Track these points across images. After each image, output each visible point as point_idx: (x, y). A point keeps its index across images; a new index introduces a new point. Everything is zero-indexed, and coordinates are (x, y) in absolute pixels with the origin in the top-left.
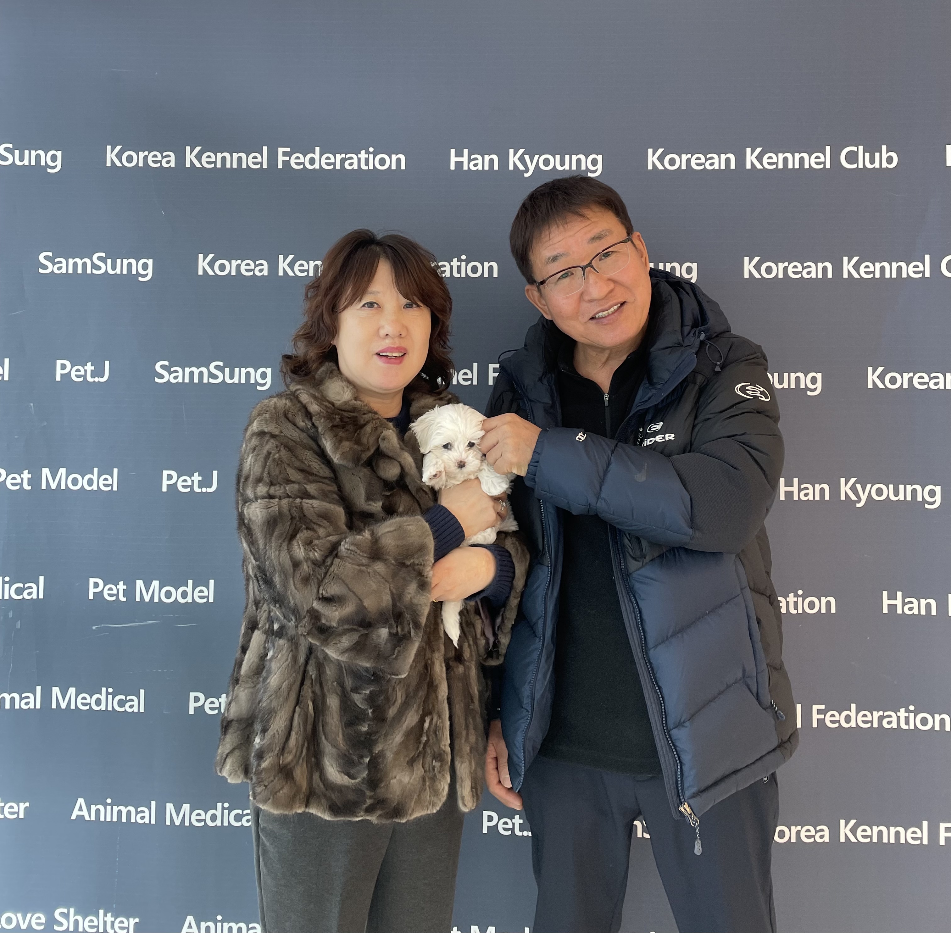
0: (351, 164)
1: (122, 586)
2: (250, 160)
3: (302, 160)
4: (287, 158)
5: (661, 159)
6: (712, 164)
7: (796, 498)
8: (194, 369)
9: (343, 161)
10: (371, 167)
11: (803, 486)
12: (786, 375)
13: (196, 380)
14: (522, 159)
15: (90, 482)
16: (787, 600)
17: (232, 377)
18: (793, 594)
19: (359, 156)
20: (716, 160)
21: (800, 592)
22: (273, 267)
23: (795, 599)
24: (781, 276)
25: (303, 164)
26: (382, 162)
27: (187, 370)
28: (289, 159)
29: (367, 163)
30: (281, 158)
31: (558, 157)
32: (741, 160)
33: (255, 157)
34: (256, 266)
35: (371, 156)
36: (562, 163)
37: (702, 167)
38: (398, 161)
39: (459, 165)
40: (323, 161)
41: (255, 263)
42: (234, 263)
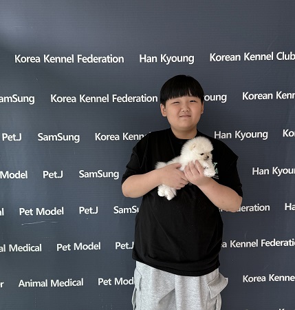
0: (104, 61)
1: (31, 210)
2: (68, 59)
3: (86, 59)
5: (215, 57)
6: (232, 59)
7: (258, 174)
8: (52, 136)
9: (101, 59)
10: (111, 62)
11: (260, 170)
12: (256, 133)
13: (53, 140)
14: (165, 58)
15: (17, 176)
16: (254, 207)
18: (256, 205)
19: (107, 57)
20: (234, 57)
21: (258, 204)
22: (78, 99)
24: (255, 99)
25: (87, 61)
26: (115, 60)
27: (50, 136)
28: (81, 59)
29: (110, 60)
30: (79, 59)
31: (178, 57)
32: (242, 57)
35: (111, 58)
36: (180, 59)
37: (229, 60)
38: (121, 59)
39: (143, 60)
40: (94, 59)
41: (71, 98)
42: (64, 98)
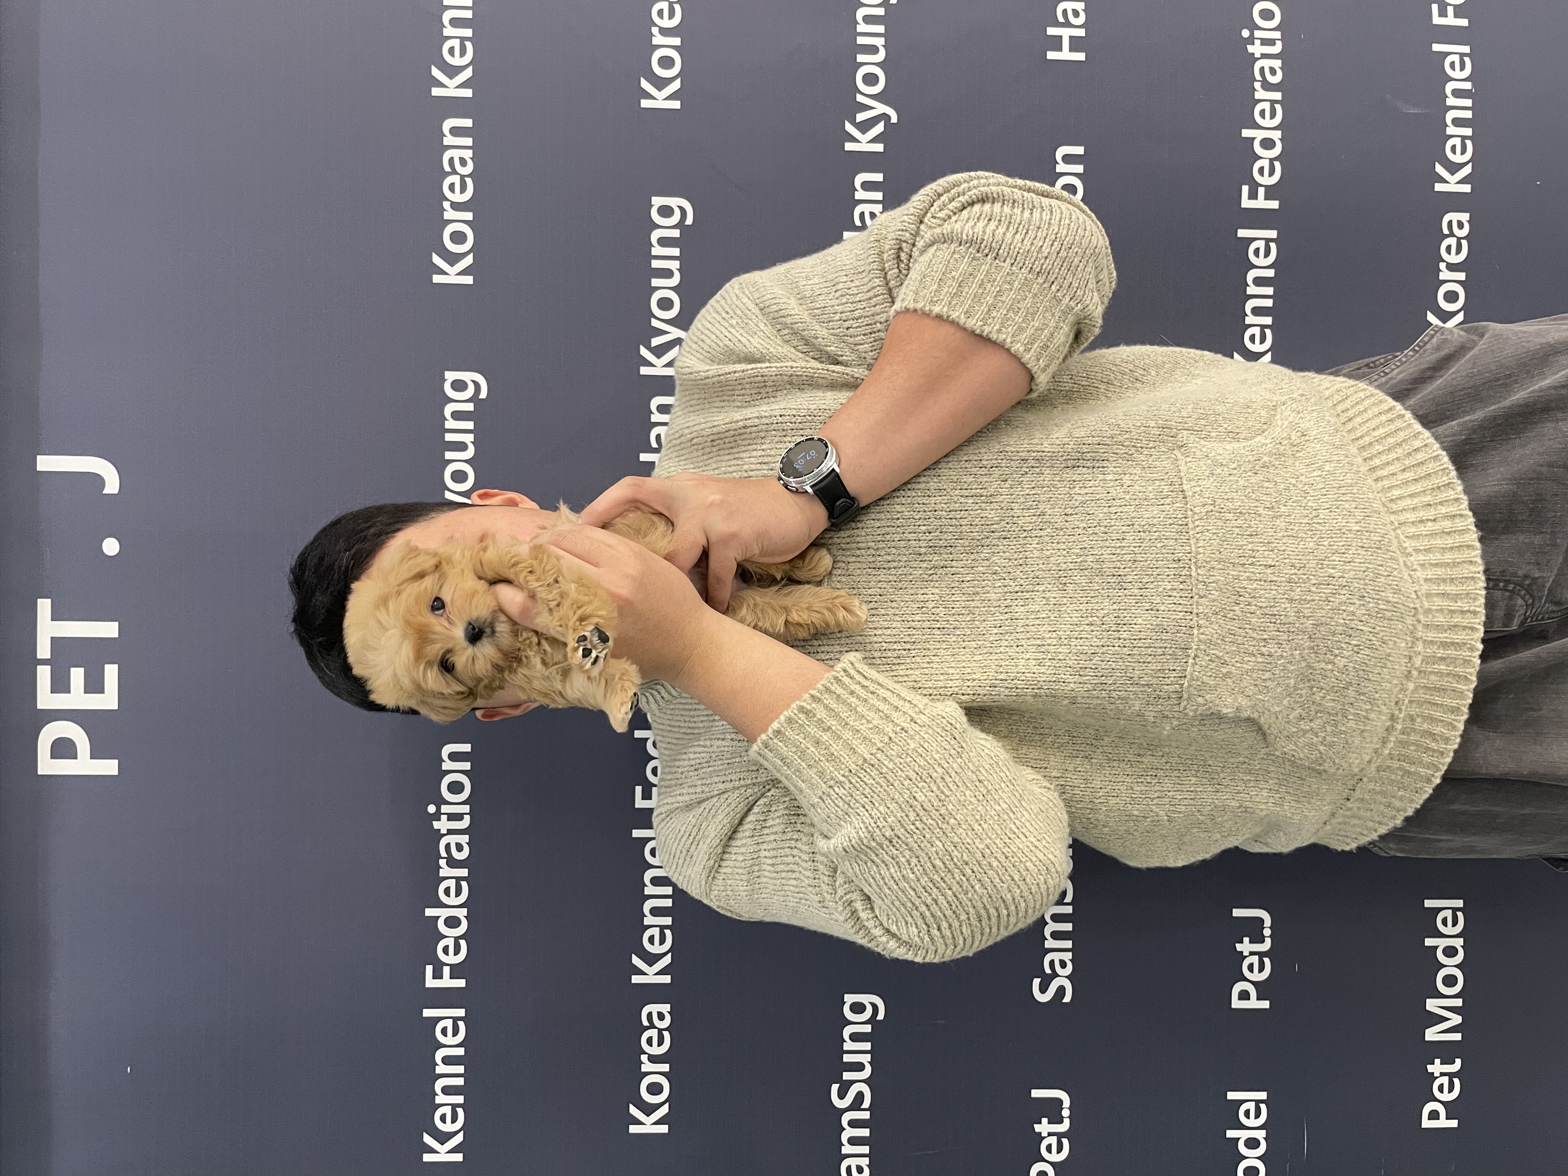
0: (459, 848)
2: (449, 1040)
3: (451, 942)
4: (446, 970)
5: (453, 259)
6: (463, 162)
7: (1081, 33)
8: (844, 1138)
9: (453, 863)
10: (466, 809)
11: (1061, 19)
12: (861, 40)
13: (865, 1132)
16: (1259, 56)
17: (859, 1067)
18: (1248, 46)
19: (443, 831)
20: (456, 154)
21: (1245, 33)
22: (654, 993)
23: (1257, 42)
24: (677, 41)
25: (457, 939)
26: (456, 787)
27: (847, 1149)
28: (448, 967)
29: (459, 817)
30: (447, 982)
31: (449, 455)
32: (455, 107)
33: (444, 1031)
34: (652, 1026)
35: (444, 809)
36: (461, 447)
37: (469, 181)
38: (454, 757)
40: (452, 900)
41: (647, 1028)
42: (647, 1067)
